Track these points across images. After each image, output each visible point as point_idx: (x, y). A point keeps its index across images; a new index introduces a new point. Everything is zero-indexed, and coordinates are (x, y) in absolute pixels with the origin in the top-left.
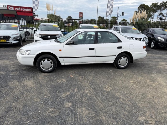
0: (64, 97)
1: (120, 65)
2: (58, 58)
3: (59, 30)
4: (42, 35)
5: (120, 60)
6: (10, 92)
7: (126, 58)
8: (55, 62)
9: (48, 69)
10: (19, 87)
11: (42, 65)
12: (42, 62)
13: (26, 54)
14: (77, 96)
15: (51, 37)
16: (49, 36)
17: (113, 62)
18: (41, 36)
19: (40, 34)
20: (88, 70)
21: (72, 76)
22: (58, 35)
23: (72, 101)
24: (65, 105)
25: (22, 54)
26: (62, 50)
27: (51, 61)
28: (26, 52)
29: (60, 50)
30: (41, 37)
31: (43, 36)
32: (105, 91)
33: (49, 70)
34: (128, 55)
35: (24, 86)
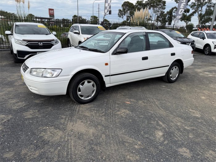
0: (164, 141)
1: (171, 77)
2: (103, 76)
3: (51, 34)
4: (29, 42)
5: (172, 71)
6: (67, 154)
7: (177, 68)
8: (98, 85)
9: (88, 96)
10: (71, 139)
11: (80, 91)
12: (81, 86)
13: (54, 76)
14: (177, 134)
15: (43, 43)
16: (41, 43)
17: (164, 75)
18: (26, 43)
19: (24, 40)
20: (136, 90)
21: (130, 103)
22: (53, 40)
23: (183, 144)
24: (181, 153)
25: (43, 77)
26: (109, 64)
27: (92, 83)
28: (53, 72)
29: (106, 64)
30: (26, 45)
31: (31, 43)
32: (197, 118)
33: (90, 98)
34: (179, 63)
35: (80, 136)
